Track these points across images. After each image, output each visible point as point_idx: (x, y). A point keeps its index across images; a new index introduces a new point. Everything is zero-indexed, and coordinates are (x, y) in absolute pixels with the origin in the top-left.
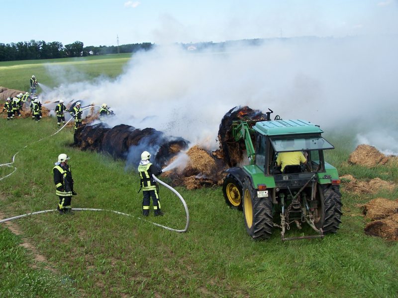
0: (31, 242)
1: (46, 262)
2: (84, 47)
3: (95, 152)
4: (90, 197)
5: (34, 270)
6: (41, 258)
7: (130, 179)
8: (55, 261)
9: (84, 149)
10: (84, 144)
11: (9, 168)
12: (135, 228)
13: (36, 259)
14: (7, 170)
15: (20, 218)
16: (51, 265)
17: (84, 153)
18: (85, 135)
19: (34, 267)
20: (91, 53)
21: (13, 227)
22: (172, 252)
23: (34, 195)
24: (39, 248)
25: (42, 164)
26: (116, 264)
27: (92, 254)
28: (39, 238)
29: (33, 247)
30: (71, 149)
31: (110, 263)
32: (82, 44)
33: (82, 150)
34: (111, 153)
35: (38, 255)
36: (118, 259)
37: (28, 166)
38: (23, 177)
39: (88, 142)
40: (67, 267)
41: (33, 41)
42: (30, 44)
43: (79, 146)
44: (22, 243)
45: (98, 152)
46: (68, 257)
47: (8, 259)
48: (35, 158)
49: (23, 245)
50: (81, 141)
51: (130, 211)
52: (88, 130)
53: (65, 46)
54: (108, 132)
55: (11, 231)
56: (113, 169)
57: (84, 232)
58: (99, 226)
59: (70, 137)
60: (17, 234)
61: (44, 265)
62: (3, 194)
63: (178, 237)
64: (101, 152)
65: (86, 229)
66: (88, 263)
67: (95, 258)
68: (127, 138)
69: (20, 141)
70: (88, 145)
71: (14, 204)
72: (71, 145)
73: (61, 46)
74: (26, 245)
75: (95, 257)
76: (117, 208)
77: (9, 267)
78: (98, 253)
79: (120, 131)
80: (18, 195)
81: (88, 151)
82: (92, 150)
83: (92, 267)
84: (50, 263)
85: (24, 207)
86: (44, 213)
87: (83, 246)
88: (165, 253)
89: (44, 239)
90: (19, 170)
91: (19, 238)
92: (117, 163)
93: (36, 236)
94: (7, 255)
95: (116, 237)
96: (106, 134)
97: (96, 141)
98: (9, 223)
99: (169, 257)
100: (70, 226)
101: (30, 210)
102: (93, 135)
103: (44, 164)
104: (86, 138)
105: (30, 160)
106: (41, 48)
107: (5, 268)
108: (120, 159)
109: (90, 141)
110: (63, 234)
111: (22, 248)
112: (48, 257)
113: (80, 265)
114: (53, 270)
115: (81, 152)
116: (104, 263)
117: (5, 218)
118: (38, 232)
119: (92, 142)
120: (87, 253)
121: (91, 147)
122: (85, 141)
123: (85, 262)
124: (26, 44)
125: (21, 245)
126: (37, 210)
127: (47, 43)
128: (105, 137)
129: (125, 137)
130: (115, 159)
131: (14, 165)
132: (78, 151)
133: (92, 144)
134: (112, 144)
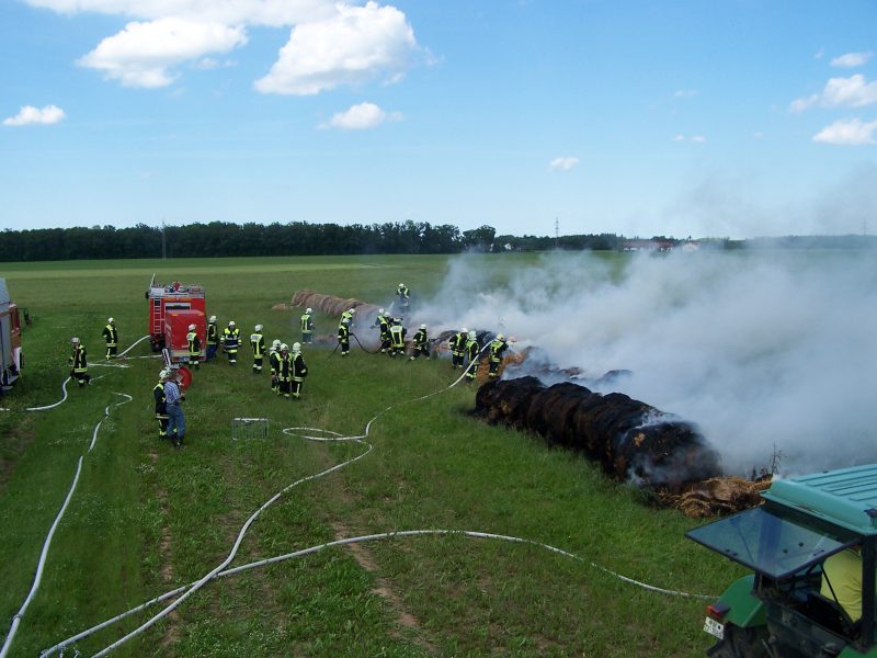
0: (391, 588)
1: (418, 629)
2: (496, 236)
3: (514, 428)
4: (502, 514)
5: (396, 642)
6: (408, 621)
7: (577, 486)
8: (435, 630)
9: (494, 422)
10: (493, 412)
11: (360, 445)
12: (583, 582)
13: (400, 621)
14: (357, 448)
15: (375, 539)
16: (426, 635)
17: (494, 429)
18: (498, 396)
19: (397, 635)
20: (507, 246)
21: (363, 556)
22: (655, 639)
23: (401, 499)
24: (406, 601)
25: (418, 442)
26: (545, 649)
27: (501, 624)
28: (406, 580)
29: (394, 598)
30: (470, 420)
31: (536, 646)
32: (493, 231)
33: (489, 423)
34: (544, 435)
35: (403, 614)
36: (550, 639)
37: (391, 444)
38: (381, 464)
39: (501, 408)
40: (455, 643)
41: (410, 222)
42: (404, 227)
43: (484, 416)
44: (376, 588)
45: (519, 429)
46: (456, 624)
47: (351, 614)
48: (406, 431)
49: (379, 591)
50: (488, 407)
51: (575, 549)
52: (504, 388)
53: (464, 233)
54: (540, 394)
55: (358, 563)
56: (545, 465)
57: (489, 580)
58: (516, 571)
59: (470, 397)
60: (369, 569)
61: (413, 635)
62: (347, 491)
63: (667, 611)
64: (525, 431)
65: (492, 575)
66: (494, 641)
67: (506, 633)
68: (574, 409)
69: (381, 397)
70: (501, 416)
71: (366, 512)
72: (471, 413)
73: (458, 232)
74: (383, 592)
75: (508, 630)
76: (552, 541)
77: (353, 628)
78: (514, 624)
79: (563, 394)
80: (372, 497)
81: (501, 427)
82: (508, 425)
83: (502, 649)
84: (426, 632)
85: (381, 520)
86: (417, 536)
87: (486, 607)
88: (640, 638)
89: (416, 584)
90: (377, 451)
91: (372, 577)
93: (401, 576)
94: (350, 607)
95: (549, 597)
96: (535, 398)
97: (516, 410)
98: (355, 547)
99: (647, 648)
100: (463, 565)
101: (392, 527)
102: (513, 398)
103: (420, 444)
104: (498, 401)
105: (396, 434)
106: (422, 235)
107: (344, 631)
108: (560, 448)
109: (505, 408)
110: (451, 579)
111: (376, 596)
112: (422, 620)
113: (479, 642)
114: (429, 645)
115: (488, 427)
116: (525, 645)
117: (349, 537)
118: (406, 570)
119: (510, 410)
120: (492, 621)
121: (507, 419)
122: (496, 407)
123: (490, 638)
124: (398, 226)
125: (375, 591)
126: (405, 529)
127: (433, 226)
128: (533, 403)
129: (571, 406)
130: (550, 447)
131: (368, 440)
132: (481, 424)
133: (508, 414)
134: (546, 417)
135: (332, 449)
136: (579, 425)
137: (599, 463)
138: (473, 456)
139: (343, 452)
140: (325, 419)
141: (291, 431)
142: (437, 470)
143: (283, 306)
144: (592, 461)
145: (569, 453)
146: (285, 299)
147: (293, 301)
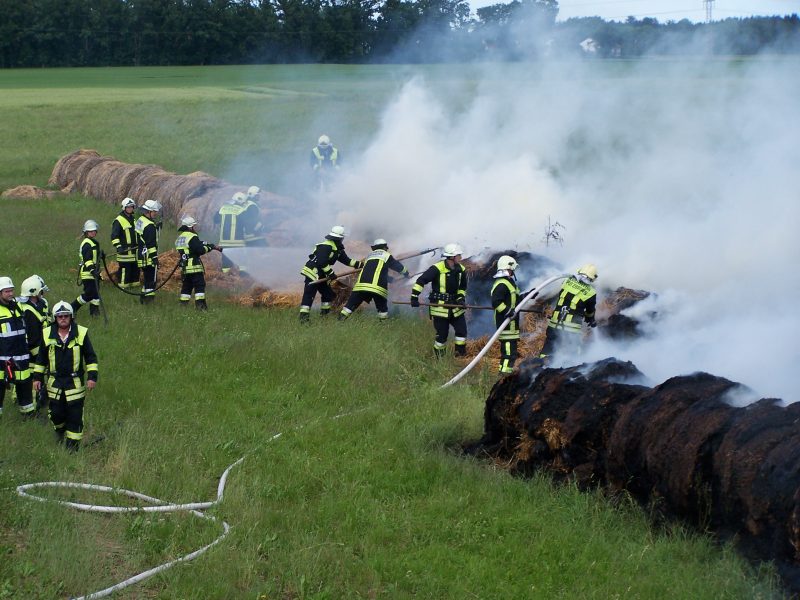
3: (573, 485)
9: (525, 469)
10: (525, 446)
11: (200, 525)
14: (192, 531)
17: (526, 487)
18: (536, 407)
25: (341, 516)
30: (469, 465)
33: (513, 472)
34: (642, 497)
37: (276, 523)
38: (249, 567)
39: (542, 438)
43: (505, 454)
45: (584, 486)
48: (314, 490)
50: (514, 435)
52: (550, 387)
53: (479, 10)
54: (634, 402)
56: (644, 570)
59: (471, 411)
64: (599, 490)
68: (715, 437)
69: (254, 409)
70: (544, 456)
72: (469, 448)
79: (691, 401)
81: (541, 481)
82: (559, 477)
90: (239, 540)
92: (663, 543)
96: (625, 411)
97: (579, 439)
102: (570, 411)
103: (348, 521)
104: (537, 419)
105: (291, 497)
106: (376, 16)
108: (677, 529)
109: (552, 435)
115: (511, 482)
119: (564, 441)
121: (557, 462)
122: (532, 435)
128: (620, 423)
129: (709, 429)
130: (656, 525)
131: (221, 511)
132: (497, 473)
133: (559, 451)
134: (649, 456)
135: (132, 534)
136: (726, 474)
137: (770, 565)
138: (473, 550)
139: (158, 540)
140: (121, 459)
141: (36, 490)
142: (384, 582)
143: (30, 191)
144: (754, 565)
145: (701, 544)
146: (36, 173)
147: (54, 178)
